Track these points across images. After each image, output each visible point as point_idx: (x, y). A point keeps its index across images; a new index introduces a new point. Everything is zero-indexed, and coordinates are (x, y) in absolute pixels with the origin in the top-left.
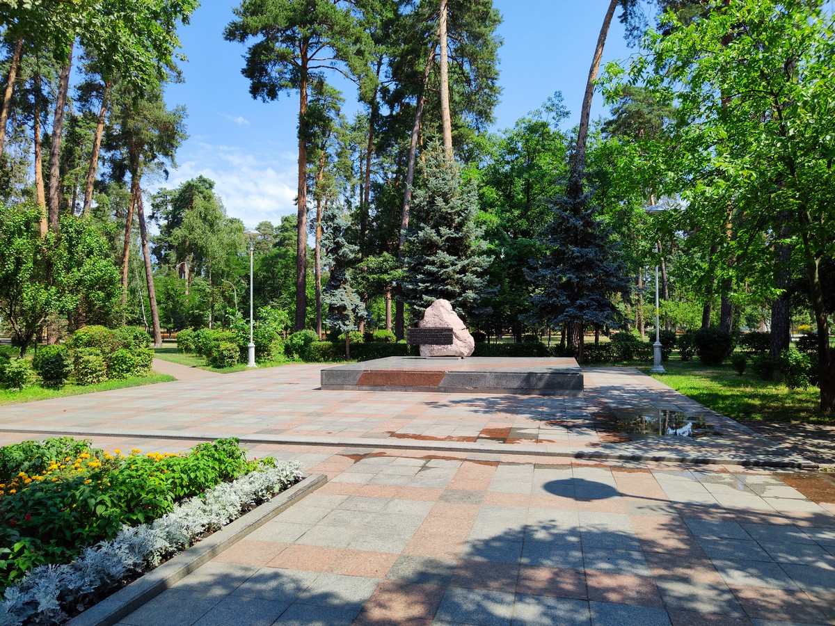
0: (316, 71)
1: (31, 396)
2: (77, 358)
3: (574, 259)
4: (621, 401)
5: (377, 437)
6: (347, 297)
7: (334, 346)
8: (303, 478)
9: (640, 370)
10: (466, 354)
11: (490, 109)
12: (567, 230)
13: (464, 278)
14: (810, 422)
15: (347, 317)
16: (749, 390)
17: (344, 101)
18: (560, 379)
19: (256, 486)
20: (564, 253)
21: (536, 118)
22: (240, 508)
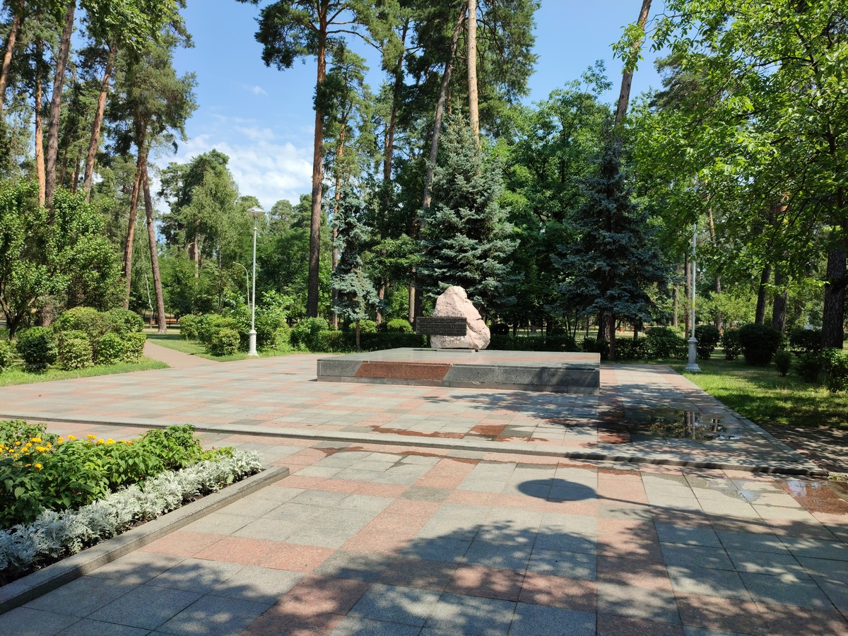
0: (336, 36)
1: (9, 380)
2: (61, 340)
3: (605, 244)
4: (640, 400)
5: (358, 431)
6: (359, 282)
7: (344, 335)
8: (263, 470)
9: (673, 368)
10: (480, 347)
11: (524, 79)
12: (600, 213)
13: (485, 264)
14: (840, 428)
15: (357, 305)
16: (785, 392)
17: (368, 69)
18: (575, 375)
19: (205, 475)
20: (595, 238)
21: (574, 89)
22: (181, 498)
